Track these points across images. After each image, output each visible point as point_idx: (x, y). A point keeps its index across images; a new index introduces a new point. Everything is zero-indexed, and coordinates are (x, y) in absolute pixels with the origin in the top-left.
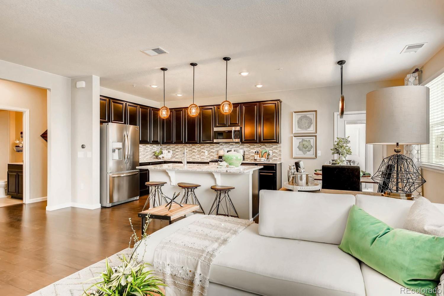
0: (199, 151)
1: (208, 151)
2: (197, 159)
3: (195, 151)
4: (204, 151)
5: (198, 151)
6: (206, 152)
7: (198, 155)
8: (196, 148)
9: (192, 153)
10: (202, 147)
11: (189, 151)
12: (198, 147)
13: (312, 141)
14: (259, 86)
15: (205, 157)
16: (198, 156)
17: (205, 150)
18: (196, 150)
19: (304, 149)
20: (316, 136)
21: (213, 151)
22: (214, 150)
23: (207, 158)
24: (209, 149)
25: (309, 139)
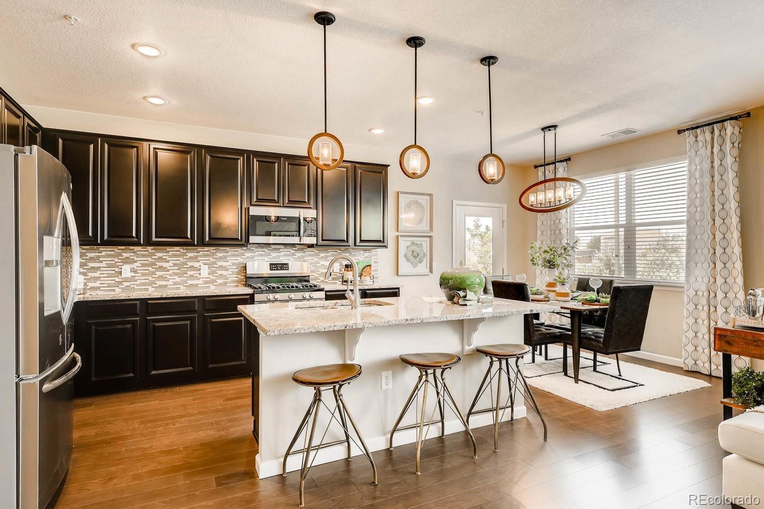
0: (180, 266)
1: (210, 265)
2: (172, 289)
3: (164, 265)
4: (196, 265)
5: (175, 265)
6: (205, 271)
7: (176, 277)
8: (170, 257)
9: (154, 273)
10: (190, 255)
11: (143, 265)
12: (175, 256)
13: (424, 244)
14: (378, 131)
15: (200, 282)
16: (178, 279)
17: (200, 263)
18: (171, 264)
19: (414, 260)
20: (430, 237)
21: (224, 264)
22: (229, 263)
23: (206, 282)
24: (212, 259)
25: (421, 242)
